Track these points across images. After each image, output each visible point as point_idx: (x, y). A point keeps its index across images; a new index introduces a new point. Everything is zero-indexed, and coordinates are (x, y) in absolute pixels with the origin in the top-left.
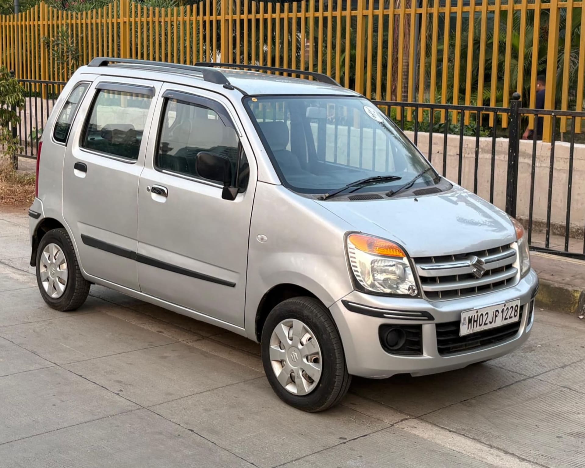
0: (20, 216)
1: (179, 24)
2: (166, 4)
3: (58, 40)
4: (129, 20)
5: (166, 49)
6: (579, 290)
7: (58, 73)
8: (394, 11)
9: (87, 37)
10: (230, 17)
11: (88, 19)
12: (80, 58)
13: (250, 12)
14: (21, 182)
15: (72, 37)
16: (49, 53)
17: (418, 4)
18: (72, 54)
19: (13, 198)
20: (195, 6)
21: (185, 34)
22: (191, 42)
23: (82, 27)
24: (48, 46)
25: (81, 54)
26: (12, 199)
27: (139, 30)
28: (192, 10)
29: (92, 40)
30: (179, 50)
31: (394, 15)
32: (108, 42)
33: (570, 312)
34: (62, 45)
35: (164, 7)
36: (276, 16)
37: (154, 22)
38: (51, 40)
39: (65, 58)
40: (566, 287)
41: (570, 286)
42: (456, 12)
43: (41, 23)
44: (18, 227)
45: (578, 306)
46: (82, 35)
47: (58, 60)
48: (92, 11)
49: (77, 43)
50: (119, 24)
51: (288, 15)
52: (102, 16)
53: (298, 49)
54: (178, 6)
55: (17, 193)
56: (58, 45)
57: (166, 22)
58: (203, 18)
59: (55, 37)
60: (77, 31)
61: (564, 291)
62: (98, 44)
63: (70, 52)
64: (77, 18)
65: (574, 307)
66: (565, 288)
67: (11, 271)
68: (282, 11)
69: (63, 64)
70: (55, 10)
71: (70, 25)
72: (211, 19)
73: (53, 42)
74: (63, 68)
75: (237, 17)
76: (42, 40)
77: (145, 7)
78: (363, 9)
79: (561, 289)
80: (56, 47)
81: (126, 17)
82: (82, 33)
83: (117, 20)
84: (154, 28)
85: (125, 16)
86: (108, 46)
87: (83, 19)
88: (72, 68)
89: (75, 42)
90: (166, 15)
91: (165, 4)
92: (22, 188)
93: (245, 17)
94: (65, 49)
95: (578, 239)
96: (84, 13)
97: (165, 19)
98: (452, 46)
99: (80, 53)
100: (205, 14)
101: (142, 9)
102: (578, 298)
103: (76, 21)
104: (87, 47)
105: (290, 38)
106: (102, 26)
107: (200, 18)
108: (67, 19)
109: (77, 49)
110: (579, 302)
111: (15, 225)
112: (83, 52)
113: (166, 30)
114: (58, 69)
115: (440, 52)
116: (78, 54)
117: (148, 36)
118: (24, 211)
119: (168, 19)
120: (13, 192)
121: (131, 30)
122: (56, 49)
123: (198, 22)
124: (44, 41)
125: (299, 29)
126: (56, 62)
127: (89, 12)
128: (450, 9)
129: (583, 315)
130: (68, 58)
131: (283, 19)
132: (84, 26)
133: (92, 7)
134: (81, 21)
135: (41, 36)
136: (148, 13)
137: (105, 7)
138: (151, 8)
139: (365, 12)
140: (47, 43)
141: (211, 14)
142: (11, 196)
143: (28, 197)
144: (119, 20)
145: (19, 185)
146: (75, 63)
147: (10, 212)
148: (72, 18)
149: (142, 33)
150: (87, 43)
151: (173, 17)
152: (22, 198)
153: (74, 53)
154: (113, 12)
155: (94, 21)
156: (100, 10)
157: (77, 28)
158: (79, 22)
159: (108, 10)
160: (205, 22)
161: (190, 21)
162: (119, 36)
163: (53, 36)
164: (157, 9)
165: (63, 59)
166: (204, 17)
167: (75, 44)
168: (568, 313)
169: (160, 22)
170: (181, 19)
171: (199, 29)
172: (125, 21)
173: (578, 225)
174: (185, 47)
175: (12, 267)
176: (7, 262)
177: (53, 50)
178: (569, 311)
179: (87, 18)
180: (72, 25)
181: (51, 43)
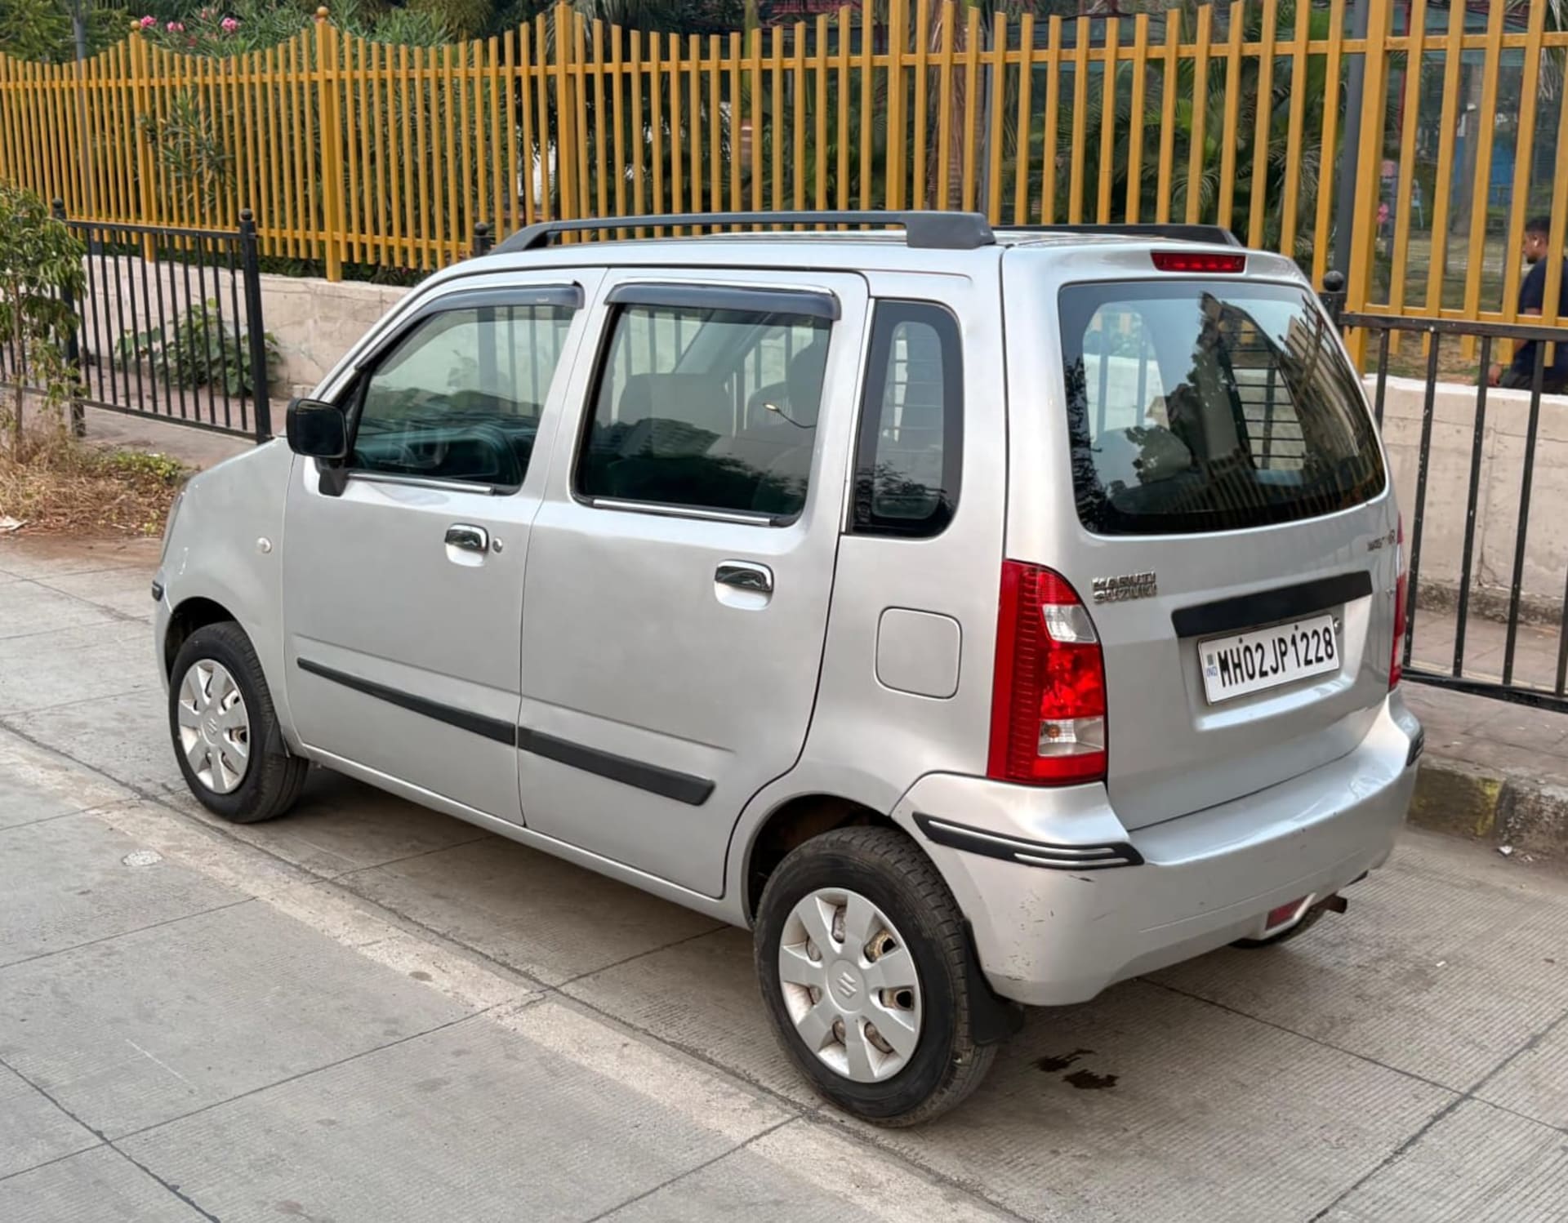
0: (78, 568)
1: (458, 85)
2: (427, 38)
3: (176, 122)
4: (339, 75)
5: (428, 143)
6: (1497, 779)
7: (180, 200)
8: (927, 59)
9: (242, 115)
10: (578, 69)
11: (242, 73)
12: (228, 166)
13: (626, 57)
14: (88, 470)
15: (208, 116)
16: (156, 152)
17: (981, 44)
18: (209, 156)
19: (65, 515)
20: (493, 42)
21: (472, 108)
22: (487, 127)
23: (229, 94)
24: (154, 138)
25: (231, 156)
26: (62, 518)
27: (362, 99)
28: (486, 51)
29: (255, 123)
30: (458, 146)
31: (928, 67)
32: (291, 127)
33: (1475, 834)
34: (186, 136)
35: (419, 44)
36: (690, 65)
37: (397, 81)
38: (159, 125)
39: (194, 166)
40: (1461, 769)
41: (1471, 766)
42: (1046, 63)
43: (133, 83)
44: (66, 602)
45: (1495, 820)
46: (229, 113)
47: (177, 169)
48: (251, 55)
49: (220, 129)
50: (314, 85)
51: (719, 65)
52: (276, 66)
53: (725, 137)
54: (455, 40)
55: (76, 500)
56: (175, 135)
57: (425, 80)
58: (513, 72)
59: (169, 118)
60: (219, 101)
61: (1457, 780)
62: (267, 132)
63: (204, 152)
64: (217, 71)
65: (1483, 823)
66: (1460, 772)
67: (22, 755)
68: (684, 55)
69: (189, 180)
70: (165, 52)
71: (201, 88)
72: (533, 73)
73: (165, 127)
74: (190, 190)
75: (596, 68)
76: (138, 124)
77: (374, 45)
78: (902, 51)
79: (1449, 776)
80: (171, 139)
81: (330, 69)
82: (230, 106)
83: (310, 76)
84: (397, 93)
85: (328, 66)
86: (291, 138)
87: (230, 74)
88: (210, 190)
89: (214, 126)
90: (426, 64)
91: (424, 37)
92: (88, 487)
93: (613, 67)
94: (192, 144)
95: (1429, 610)
96: (233, 59)
97: (422, 73)
98: (1064, 136)
99: (228, 155)
100: (517, 61)
101: (369, 49)
102: (1495, 800)
103: (215, 79)
104: (244, 139)
105: (703, 114)
106: (276, 89)
107: (507, 70)
108: (195, 73)
109: (220, 145)
110: (1496, 809)
111: (62, 596)
112: (234, 153)
113: (426, 98)
114: (179, 192)
115: (1036, 149)
116: (223, 157)
117: (385, 113)
118: (89, 553)
119: (430, 73)
120: (67, 498)
121: (343, 98)
122: (171, 144)
123: (501, 81)
124: (143, 125)
125: (725, 95)
126: (173, 175)
127: (245, 56)
128: (1032, 56)
129: (1508, 843)
130: (199, 165)
131: (707, 73)
132: (234, 90)
133: (250, 44)
134: (226, 79)
135: (137, 114)
136: (383, 59)
137: (280, 46)
138: (389, 47)
139: (908, 59)
140: (150, 131)
141: (533, 61)
142: (60, 511)
143: (102, 510)
144: (315, 76)
145: (83, 480)
146: (217, 177)
147: (51, 555)
148: (205, 72)
149: (370, 105)
150: (244, 130)
151: (442, 67)
152: (87, 515)
153: (212, 153)
154: (299, 57)
155: (256, 79)
156: (269, 52)
157: (218, 95)
158: (221, 80)
159: (287, 51)
160: (518, 80)
161: (483, 77)
162: (316, 114)
163: (164, 115)
164: (403, 48)
165: (188, 168)
166: (517, 68)
167: (214, 132)
168: (1471, 836)
169: (411, 80)
170: (460, 72)
171: (504, 96)
172: (328, 77)
173: (1429, 577)
174: (473, 138)
175: (32, 740)
176: (17, 721)
177: (166, 147)
178: (1472, 830)
179: (240, 70)
180: (206, 88)
181: (159, 131)
